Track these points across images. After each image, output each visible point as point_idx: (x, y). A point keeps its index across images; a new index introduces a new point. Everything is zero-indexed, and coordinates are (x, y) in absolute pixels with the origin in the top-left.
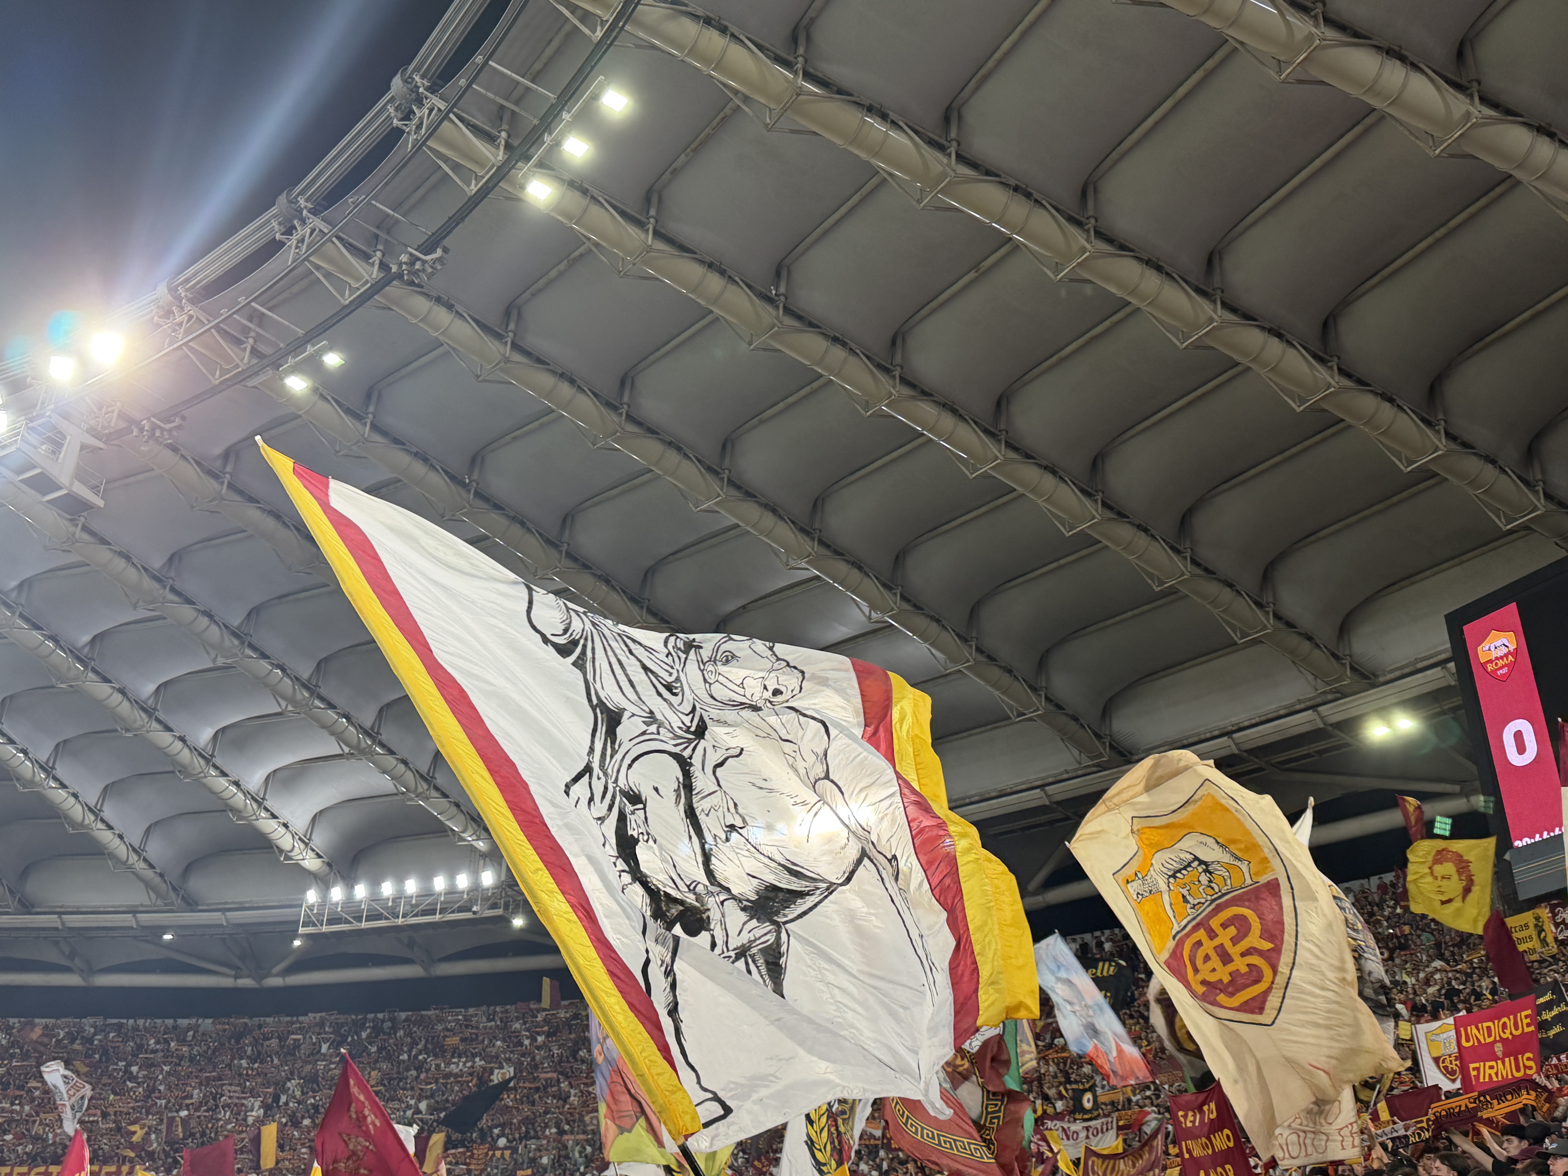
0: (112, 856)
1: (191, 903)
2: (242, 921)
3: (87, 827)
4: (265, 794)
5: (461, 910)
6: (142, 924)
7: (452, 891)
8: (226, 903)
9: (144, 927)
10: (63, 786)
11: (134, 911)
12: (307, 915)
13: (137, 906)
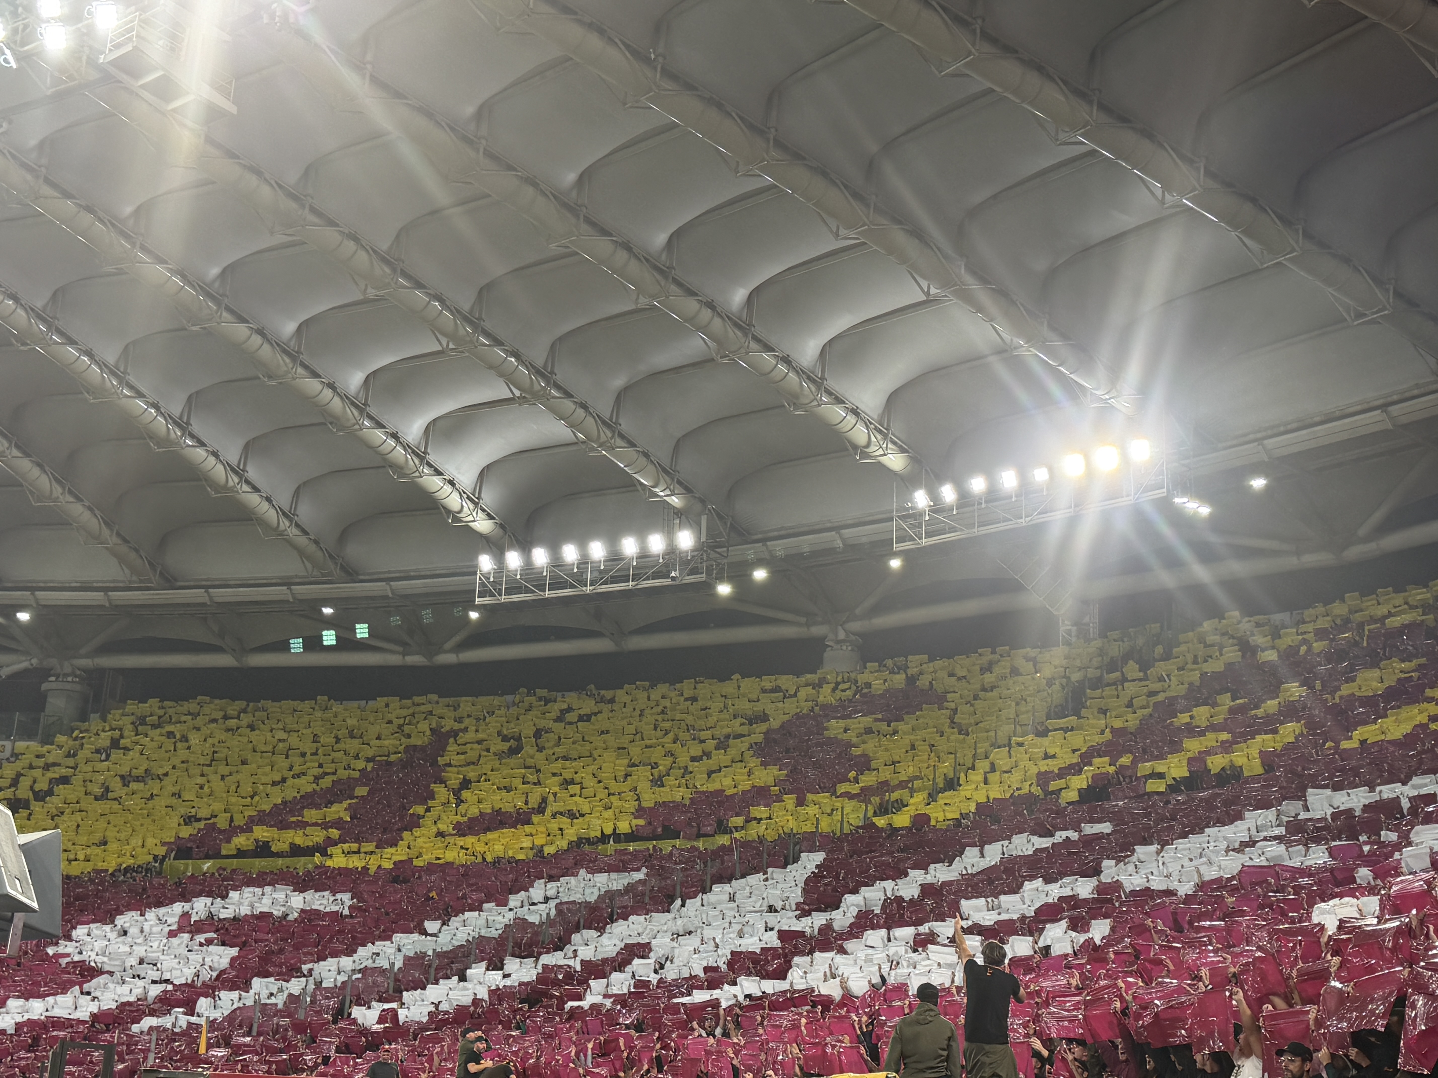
0: (261, 522)
1: (351, 574)
2: (409, 592)
3: (232, 489)
4: (426, 448)
5: (656, 576)
6: (300, 597)
7: (644, 555)
8: (389, 572)
9: (301, 601)
10: (202, 444)
11: (287, 583)
12: (482, 584)
13: (291, 577)
